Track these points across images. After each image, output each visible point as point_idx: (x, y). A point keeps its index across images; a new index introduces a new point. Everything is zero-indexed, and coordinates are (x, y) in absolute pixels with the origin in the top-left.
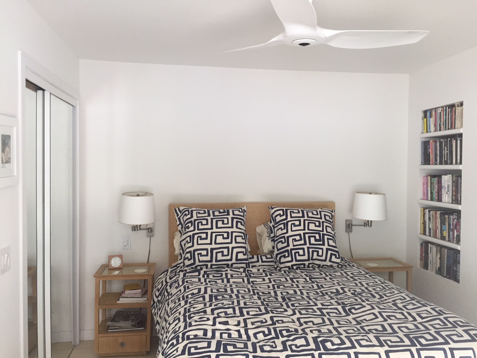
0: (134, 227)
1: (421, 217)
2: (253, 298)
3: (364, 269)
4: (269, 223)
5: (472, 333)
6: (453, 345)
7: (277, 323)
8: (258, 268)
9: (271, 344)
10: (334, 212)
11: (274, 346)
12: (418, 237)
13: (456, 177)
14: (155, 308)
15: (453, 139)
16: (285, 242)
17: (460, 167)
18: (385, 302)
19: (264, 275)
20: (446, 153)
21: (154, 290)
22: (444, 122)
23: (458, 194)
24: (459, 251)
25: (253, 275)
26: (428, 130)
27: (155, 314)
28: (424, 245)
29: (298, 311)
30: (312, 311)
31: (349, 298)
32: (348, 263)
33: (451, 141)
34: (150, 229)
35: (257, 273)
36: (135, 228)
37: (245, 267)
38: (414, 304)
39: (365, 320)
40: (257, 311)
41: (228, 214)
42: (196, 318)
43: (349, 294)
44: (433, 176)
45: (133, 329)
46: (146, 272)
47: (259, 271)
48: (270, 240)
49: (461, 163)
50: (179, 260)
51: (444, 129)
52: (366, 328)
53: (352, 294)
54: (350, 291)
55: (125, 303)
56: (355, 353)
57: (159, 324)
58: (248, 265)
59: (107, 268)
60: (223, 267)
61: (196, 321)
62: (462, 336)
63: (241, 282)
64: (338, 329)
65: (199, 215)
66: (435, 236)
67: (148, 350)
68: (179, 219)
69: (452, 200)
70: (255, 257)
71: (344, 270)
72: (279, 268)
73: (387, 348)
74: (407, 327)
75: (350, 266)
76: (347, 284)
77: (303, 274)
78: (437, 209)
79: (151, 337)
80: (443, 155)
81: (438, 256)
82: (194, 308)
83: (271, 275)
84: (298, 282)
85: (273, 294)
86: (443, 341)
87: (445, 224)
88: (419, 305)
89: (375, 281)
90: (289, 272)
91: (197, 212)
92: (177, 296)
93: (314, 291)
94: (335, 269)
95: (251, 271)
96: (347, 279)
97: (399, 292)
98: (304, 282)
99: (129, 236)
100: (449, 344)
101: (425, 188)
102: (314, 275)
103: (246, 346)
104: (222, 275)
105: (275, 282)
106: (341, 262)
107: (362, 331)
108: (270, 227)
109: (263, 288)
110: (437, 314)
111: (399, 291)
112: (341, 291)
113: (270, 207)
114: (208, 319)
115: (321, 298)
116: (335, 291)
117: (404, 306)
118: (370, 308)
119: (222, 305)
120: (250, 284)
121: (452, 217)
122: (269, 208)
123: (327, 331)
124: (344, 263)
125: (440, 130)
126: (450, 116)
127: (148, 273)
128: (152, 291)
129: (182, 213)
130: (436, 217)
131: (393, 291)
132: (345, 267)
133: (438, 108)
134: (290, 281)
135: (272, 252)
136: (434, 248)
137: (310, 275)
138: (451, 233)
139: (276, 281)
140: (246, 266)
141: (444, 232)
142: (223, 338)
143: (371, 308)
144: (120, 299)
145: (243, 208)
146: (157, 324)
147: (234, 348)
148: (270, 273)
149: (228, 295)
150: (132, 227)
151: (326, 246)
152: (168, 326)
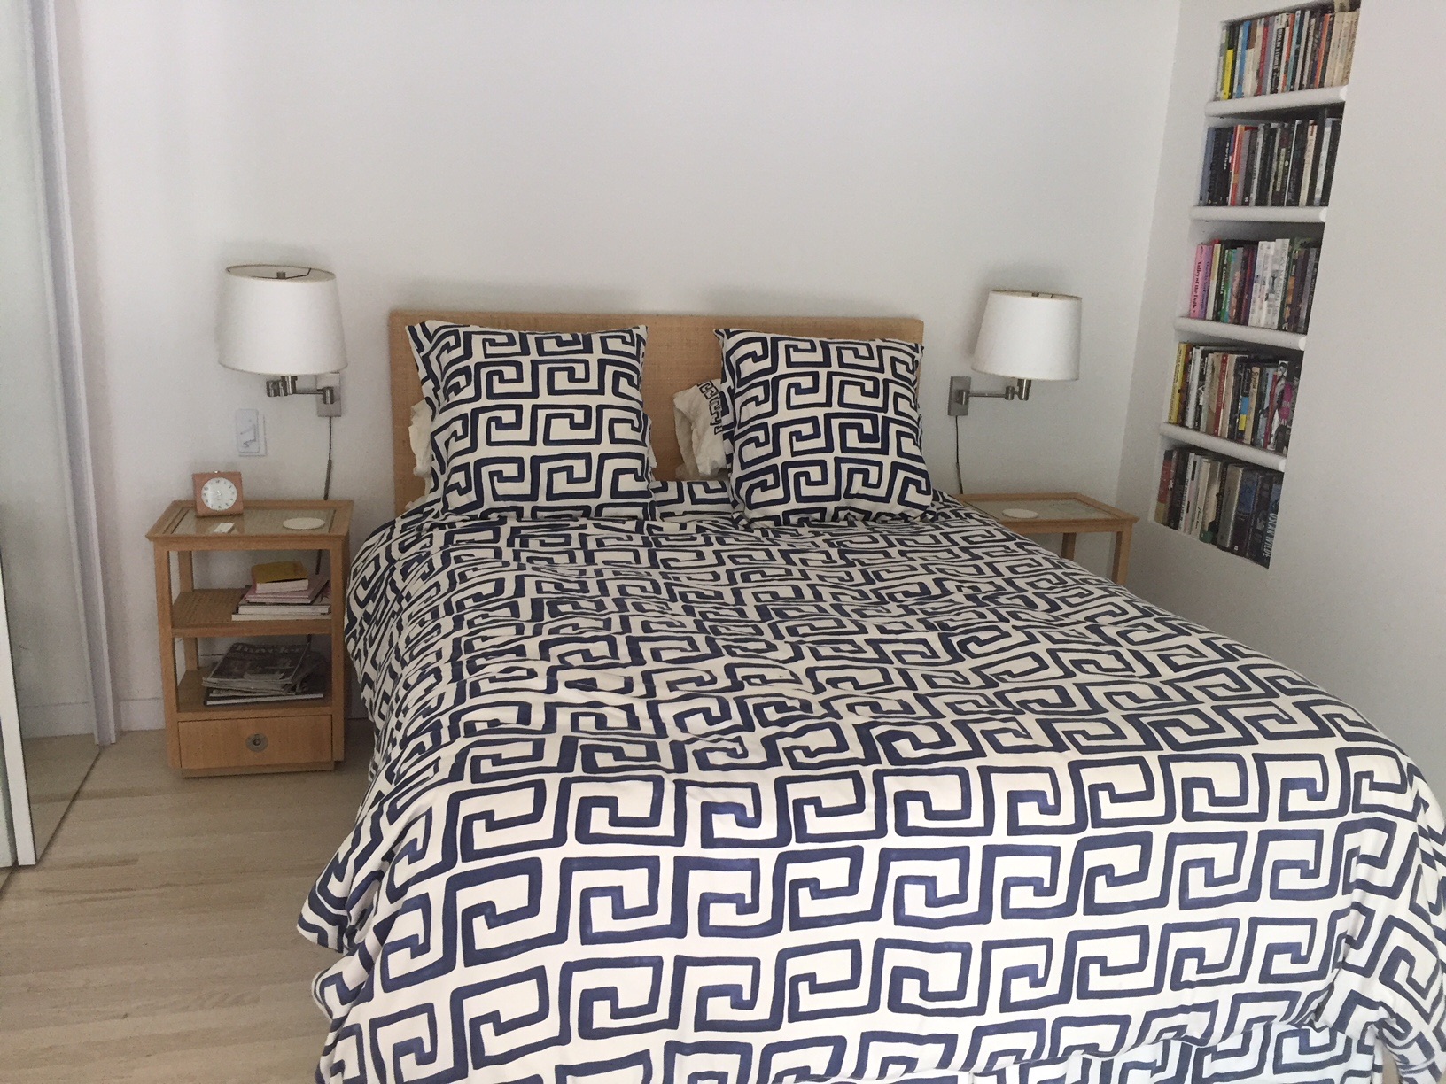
0: (275, 383)
1: (1177, 371)
2: (670, 609)
3: (1000, 525)
4: (717, 382)
5: (1320, 711)
6: (1265, 746)
7: (745, 683)
8: (683, 519)
9: (730, 746)
10: (920, 349)
11: (740, 751)
12: (1161, 428)
13: (1302, 245)
14: (358, 635)
15: (1311, 122)
16: (767, 442)
17: (1322, 214)
18: (1066, 621)
19: (700, 540)
20: (1281, 167)
21: (352, 582)
22: (1291, 64)
23: (1301, 301)
24: (1281, 475)
25: (668, 540)
26: (1235, 90)
27: (359, 656)
28: (1175, 456)
29: (809, 648)
30: (850, 648)
31: (959, 611)
32: (954, 508)
33: (1303, 131)
34: (328, 393)
35: (679, 535)
36: (279, 386)
37: (641, 516)
38: (1150, 629)
39: (1009, 673)
40: (683, 650)
41: (588, 349)
42: (494, 668)
43: (959, 597)
44: (1230, 244)
45: (287, 698)
46: (324, 525)
47: (685, 529)
48: (720, 435)
49: (1324, 202)
50: (427, 490)
51: (1285, 89)
52: (1014, 698)
53: (968, 597)
54: (962, 591)
55: (260, 622)
56: (980, 769)
57: (371, 686)
58: (649, 510)
59: (191, 515)
60: (570, 516)
61: (493, 680)
62: (1291, 721)
63: (630, 563)
64: (929, 698)
65: (491, 350)
66: (1213, 431)
67: (339, 756)
68: (426, 360)
69: (1281, 321)
70: (672, 486)
71: (942, 529)
72: (744, 522)
73: (1073, 754)
74: (1130, 695)
75: (958, 515)
76: (952, 569)
77: (818, 540)
78: (1229, 349)
79: (348, 720)
80: (1273, 175)
81: (1215, 489)
82: (485, 639)
83: (721, 542)
84: (804, 561)
85: (729, 597)
86: (1238, 735)
87: (1246, 395)
88: (1169, 631)
89: (1033, 560)
90: (776, 534)
91: (484, 341)
92: (428, 603)
93: (855, 591)
94: (915, 524)
95: (660, 529)
96: (951, 556)
97: (1107, 591)
98: (823, 562)
99: (257, 414)
100: (1255, 742)
101: (1200, 281)
102: (851, 542)
103: (653, 752)
104: (568, 539)
105: (735, 563)
106: (933, 505)
107: (1003, 708)
108: (718, 395)
109: (699, 581)
110: (1221, 658)
111: (1105, 589)
112: (936, 591)
113: (722, 331)
114: (532, 674)
115: (877, 611)
116: (916, 589)
117: (1122, 634)
118: (1024, 638)
119: (574, 630)
120: (659, 568)
121: (1271, 371)
122: (718, 332)
123: (899, 708)
124: (942, 506)
125: (1274, 91)
126: (1314, 42)
127: (329, 532)
128: (345, 586)
129: (434, 342)
130: (1223, 371)
131: (1087, 591)
132: (943, 519)
133: (1277, 14)
134: (780, 561)
135: (723, 474)
136: (1205, 466)
137: (840, 543)
138: (1263, 421)
139: (738, 559)
140: (645, 512)
141: (1243, 417)
142: (581, 729)
143: (1027, 639)
144: (242, 609)
145: (635, 332)
146: (367, 686)
147: (615, 759)
148: (718, 535)
149: (590, 599)
150: (268, 383)
151: (893, 456)
152: (402, 692)
